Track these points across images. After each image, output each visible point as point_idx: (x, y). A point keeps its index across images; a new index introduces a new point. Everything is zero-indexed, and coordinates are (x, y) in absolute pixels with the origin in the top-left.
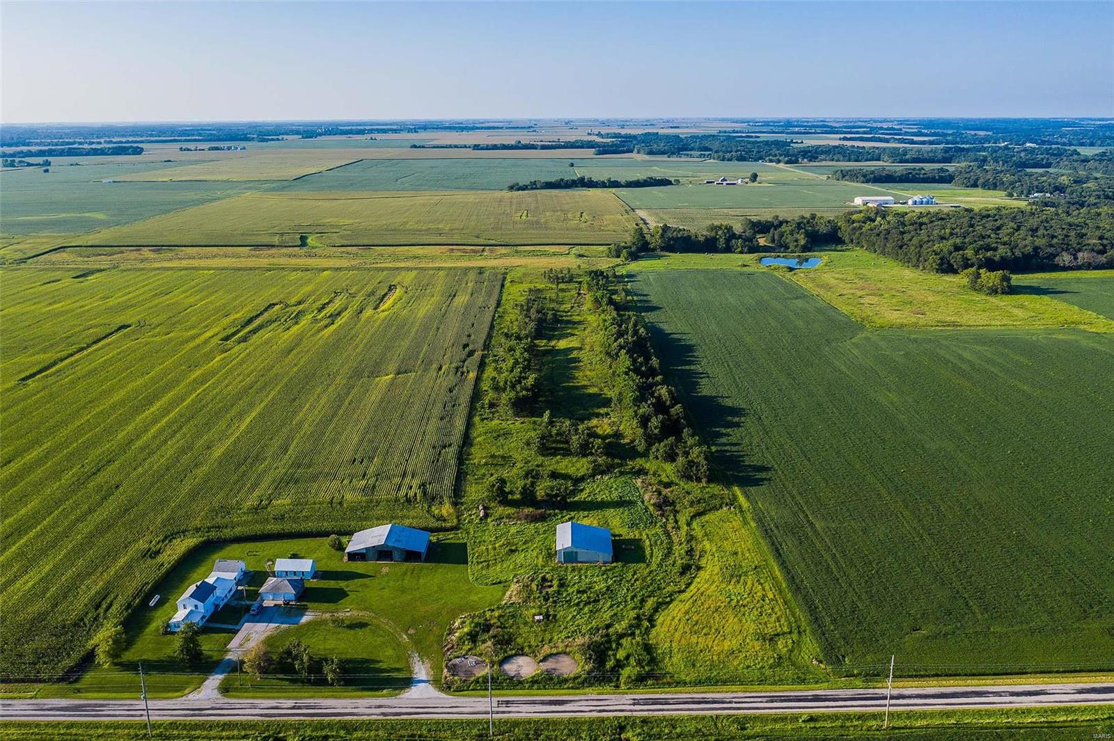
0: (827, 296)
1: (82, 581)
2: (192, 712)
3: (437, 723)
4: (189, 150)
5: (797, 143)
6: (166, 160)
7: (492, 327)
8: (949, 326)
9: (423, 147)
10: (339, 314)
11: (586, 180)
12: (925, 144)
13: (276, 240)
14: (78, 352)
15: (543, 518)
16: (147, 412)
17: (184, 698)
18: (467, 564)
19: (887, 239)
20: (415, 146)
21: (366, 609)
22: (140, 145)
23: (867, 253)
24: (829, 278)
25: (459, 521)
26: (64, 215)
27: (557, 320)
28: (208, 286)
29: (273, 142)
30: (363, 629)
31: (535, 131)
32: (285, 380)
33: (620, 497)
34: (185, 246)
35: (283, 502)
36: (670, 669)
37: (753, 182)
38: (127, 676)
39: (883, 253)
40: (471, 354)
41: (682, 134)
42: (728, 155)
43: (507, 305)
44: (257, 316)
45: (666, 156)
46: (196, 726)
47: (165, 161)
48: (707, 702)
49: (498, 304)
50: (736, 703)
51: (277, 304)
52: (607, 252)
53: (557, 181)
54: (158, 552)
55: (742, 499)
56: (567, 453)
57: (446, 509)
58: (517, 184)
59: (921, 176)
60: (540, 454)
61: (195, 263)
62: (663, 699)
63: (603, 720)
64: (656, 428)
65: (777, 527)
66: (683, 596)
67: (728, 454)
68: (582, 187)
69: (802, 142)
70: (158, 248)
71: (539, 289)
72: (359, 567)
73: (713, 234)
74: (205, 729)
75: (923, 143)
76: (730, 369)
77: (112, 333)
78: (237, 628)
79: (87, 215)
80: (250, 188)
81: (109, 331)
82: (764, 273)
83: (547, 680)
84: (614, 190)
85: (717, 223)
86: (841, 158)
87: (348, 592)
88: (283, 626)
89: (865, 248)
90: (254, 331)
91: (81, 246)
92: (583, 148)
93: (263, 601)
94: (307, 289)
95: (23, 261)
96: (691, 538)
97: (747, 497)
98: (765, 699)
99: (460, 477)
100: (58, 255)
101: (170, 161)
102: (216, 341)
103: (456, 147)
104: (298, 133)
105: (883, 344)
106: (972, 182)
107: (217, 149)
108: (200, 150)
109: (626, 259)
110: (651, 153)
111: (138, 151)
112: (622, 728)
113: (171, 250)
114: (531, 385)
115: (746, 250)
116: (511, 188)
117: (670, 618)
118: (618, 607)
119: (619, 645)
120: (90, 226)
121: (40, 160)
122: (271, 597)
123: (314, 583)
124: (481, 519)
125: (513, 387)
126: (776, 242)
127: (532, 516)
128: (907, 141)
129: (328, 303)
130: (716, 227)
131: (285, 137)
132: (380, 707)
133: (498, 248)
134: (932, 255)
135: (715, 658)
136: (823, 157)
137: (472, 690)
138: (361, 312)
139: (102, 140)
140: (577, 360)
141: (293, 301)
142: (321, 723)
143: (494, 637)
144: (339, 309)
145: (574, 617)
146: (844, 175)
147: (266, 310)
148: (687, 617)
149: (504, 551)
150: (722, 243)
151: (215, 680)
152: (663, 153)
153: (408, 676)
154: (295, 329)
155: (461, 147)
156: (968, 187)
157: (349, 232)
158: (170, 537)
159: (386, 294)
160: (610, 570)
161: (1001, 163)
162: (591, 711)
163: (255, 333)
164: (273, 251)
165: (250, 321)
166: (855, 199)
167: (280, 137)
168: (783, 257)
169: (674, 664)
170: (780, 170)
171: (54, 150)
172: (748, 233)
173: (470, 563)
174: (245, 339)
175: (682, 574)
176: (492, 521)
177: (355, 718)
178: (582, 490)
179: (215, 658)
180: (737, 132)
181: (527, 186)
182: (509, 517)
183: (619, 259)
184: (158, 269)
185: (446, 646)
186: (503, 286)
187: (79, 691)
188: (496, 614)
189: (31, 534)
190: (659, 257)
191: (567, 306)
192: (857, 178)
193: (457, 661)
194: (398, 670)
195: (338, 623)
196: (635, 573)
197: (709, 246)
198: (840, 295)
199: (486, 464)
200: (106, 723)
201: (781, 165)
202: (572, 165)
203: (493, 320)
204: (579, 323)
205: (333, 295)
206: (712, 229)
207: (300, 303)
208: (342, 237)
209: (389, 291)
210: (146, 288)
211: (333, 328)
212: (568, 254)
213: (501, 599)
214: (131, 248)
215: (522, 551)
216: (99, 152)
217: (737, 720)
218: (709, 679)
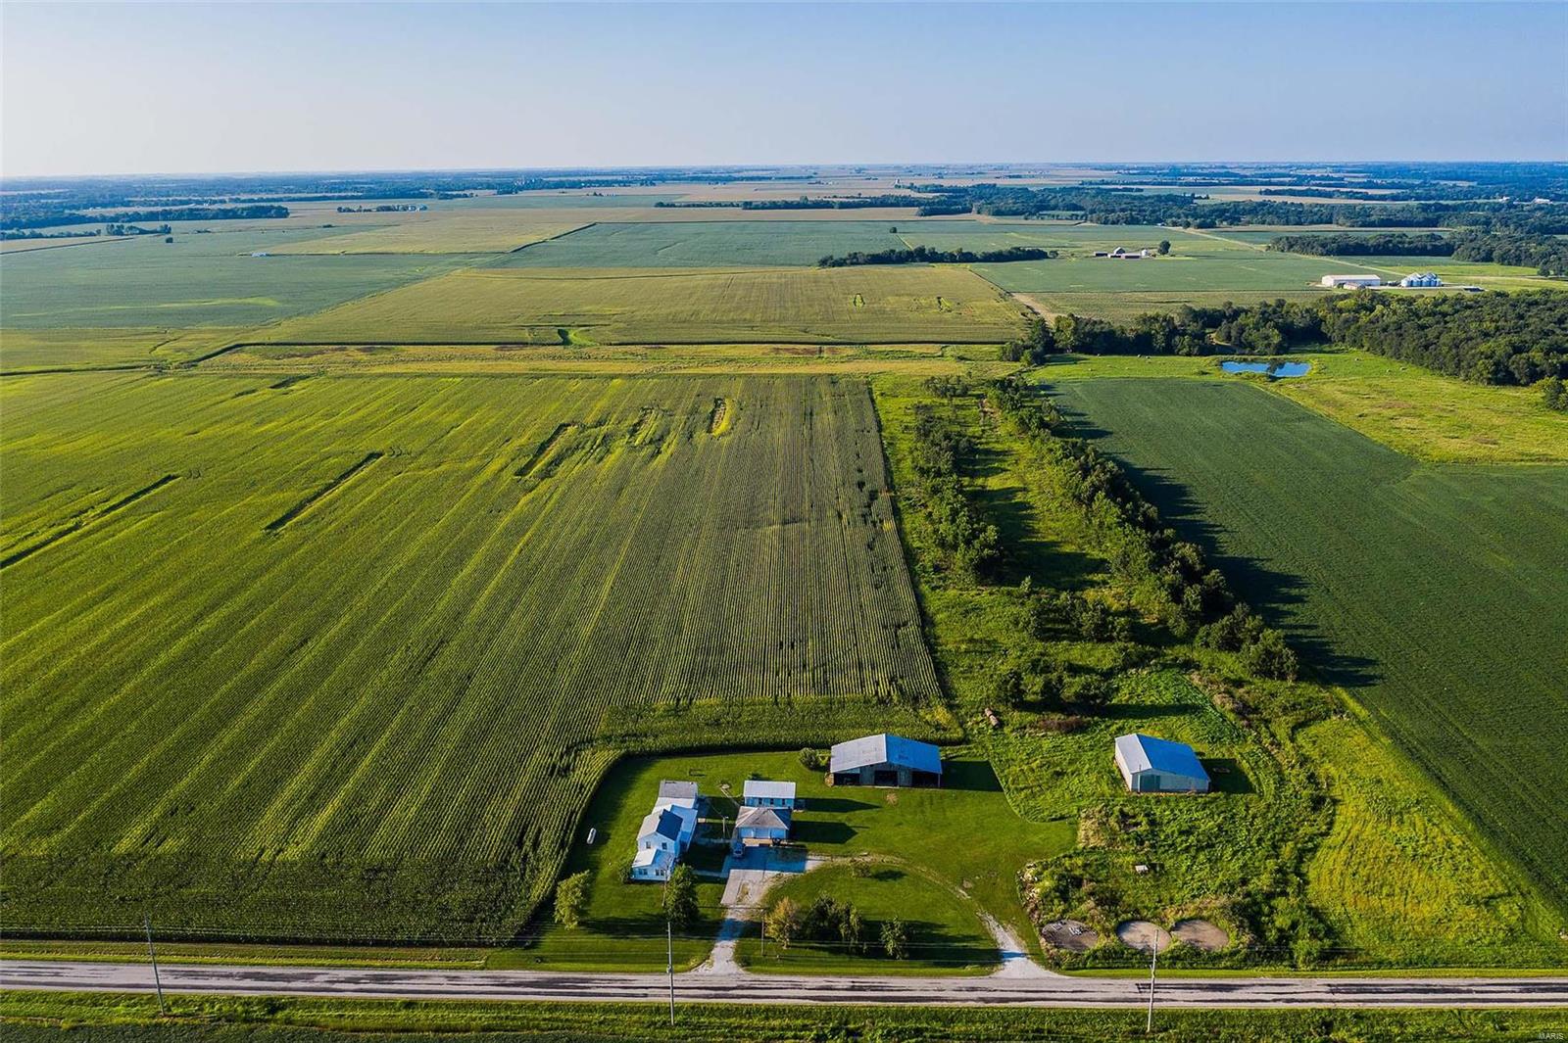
0: (1341, 416)
1: (483, 806)
2: (713, 992)
3: (1065, 1013)
4: (350, 211)
5: (1200, 198)
6: (326, 224)
7: (886, 459)
8: (1539, 460)
9: (673, 206)
10: (661, 439)
11: (927, 252)
12: (1386, 200)
13: (527, 336)
14: (327, 489)
15: (1080, 728)
16: (461, 574)
17: (693, 972)
18: (1002, 791)
19: (1401, 335)
20: (661, 205)
21: (889, 853)
22: (283, 205)
23: (1370, 356)
24: (1330, 390)
25: (965, 730)
26: (219, 301)
27: (972, 450)
28: (463, 400)
29: (460, 199)
30: (899, 881)
31: (820, 183)
32: (632, 531)
33: (1178, 700)
34: (404, 344)
35: (708, 702)
36: (1359, 943)
37: (1164, 254)
38: (601, 941)
39: (1397, 356)
40: (873, 496)
41: (1032, 186)
42: (1112, 217)
43: (893, 429)
44: (550, 441)
45: (1023, 217)
46: (728, 1012)
47: (325, 227)
48: (1435, 991)
49: (880, 429)
50: (1477, 992)
51: (569, 425)
52: (1000, 353)
53: (885, 253)
54: (566, 771)
55: (1352, 704)
56: (1075, 636)
57: (941, 715)
58: (831, 257)
59: (1406, 245)
60: (1037, 638)
61: (430, 367)
62: (1374, 985)
63: (1298, 1014)
64: (1195, 603)
65: (1422, 745)
66: (1329, 841)
67: (1305, 640)
68: (922, 261)
69: (1208, 198)
70: (369, 346)
71: (926, 406)
72: (850, 793)
73: (1145, 328)
74: (742, 1017)
75: (1383, 198)
76: (1252, 520)
77: (360, 465)
78: (722, 875)
79: (250, 300)
80: (457, 264)
81: (355, 462)
82: (1235, 383)
83: (1191, 957)
84: (969, 265)
85: (1151, 313)
86: (1276, 220)
87: (856, 830)
88: (785, 874)
89: (1365, 348)
90: (557, 461)
91: (264, 344)
92: (899, 206)
93: (742, 838)
94: (602, 404)
95: (193, 364)
96: (1304, 761)
97: (1360, 701)
98: (1516, 988)
99: (940, 669)
100: (236, 356)
101: (330, 226)
102: (508, 476)
103: (719, 205)
104: (489, 187)
105: (1454, 485)
106: (1483, 255)
107: (388, 209)
108: (365, 211)
109: (1030, 364)
110: (998, 213)
111: (282, 213)
112: (1327, 1026)
113: (389, 349)
114: (995, 540)
115: (1196, 350)
116: (823, 263)
117: (1325, 871)
118: (1243, 854)
119: (1272, 909)
120: (263, 316)
121: (157, 225)
122: (752, 834)
123: (800, 815)
124: (994, 728)
125: (968, 543)
126: (1233, 338)
127: (1067, 725)
128: (1359, 195)
129: (639, 424)
130: (1151, 318)
131: (475, 192)
132: (973, 989)
133: (840, 347)
134: (1481, 359)
135: (1418, 929)
136: (1247, 218)
137: (1091, 968)
138: (691, 436)
139: (226, 198)
140: (1025, 506)
141: (589, 420)
142: (901, 1010)
143: (1092, 894)
144: (659, 433)
145: (1189, 868)
146: (1291, 244)
147: (557, 432)
148: (1350, 870)
149: (1047, 774)
150: (1160, 341)
151: (724, 950)
152: (1015, 213)
153: (991, 946)
154: (610, 460)
155: (726, 206)
156: (1477, 261)
157: (622, 325)
158: (576, 748)
159: (713, 413)
160: (1211, 802)
161: (1512, 227)
162: (1275, 1000)
163: (557, 465)
164: (528, 351)
165: (542, 449)
166: (1323, 278)
167: (468, 192)
168: (1252, 361)
169: (1359, 935)
170: (1191, 237)
171: (170, 212)
172: (1193, 327)
173: (1005, 791)
174: (546, 474)
175: (1315, 809)
176: (1012, 732)
177: (945, 1004)
178: (1117, 690)
179: (711, 918)
180: (1107, 184)
181: (845, 260)
182: (1032, 725)
183: (1018, 364)
184: (381, 375)
185: (1026, 905)
186: (873, 401)
187: (542, 959)
188: (1079, 861)
189: (382, 741)
190: (1075, 361)
191: (975, 430)
192: (1312, 248)
193: (1053, 927)
194: (974, 938)
195: (864, 871)
196: (1247, 809)
197: (1141, 345)
198: (1360, 416)
199: (967, 652)
200: (602, 1005)
201: (1191, 230)
202: (895, 231)
203: (883, 450)
204: (1004, 453)
205: (641, 413)
206: (1144, 320)
207: (600, 423)
208: (618, 331)
209: (716, 406)
210: (381, 401)
211: (663, 458)
212: (942, 356)
213: (1074, 841)
214: (331, 347)
215: (1073, 774)
216: (231, 214)
217: (1489, 1016)
218: (1421, 957)
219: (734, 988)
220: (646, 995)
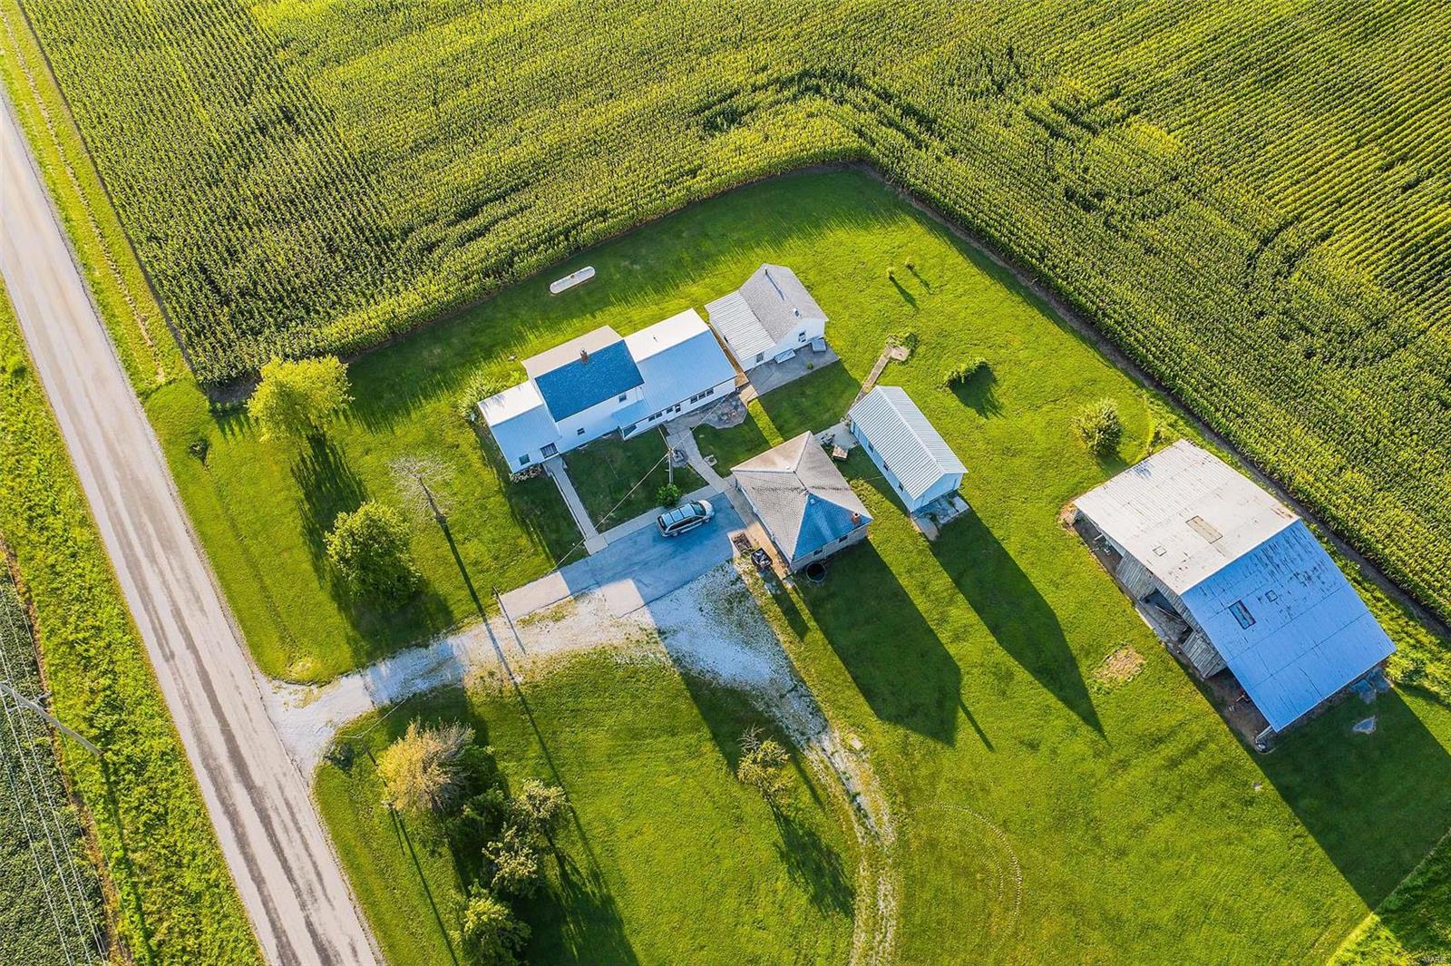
17: (270, 687)
179: (444, 612)
219: (250, 786)
220: (169, 657)
